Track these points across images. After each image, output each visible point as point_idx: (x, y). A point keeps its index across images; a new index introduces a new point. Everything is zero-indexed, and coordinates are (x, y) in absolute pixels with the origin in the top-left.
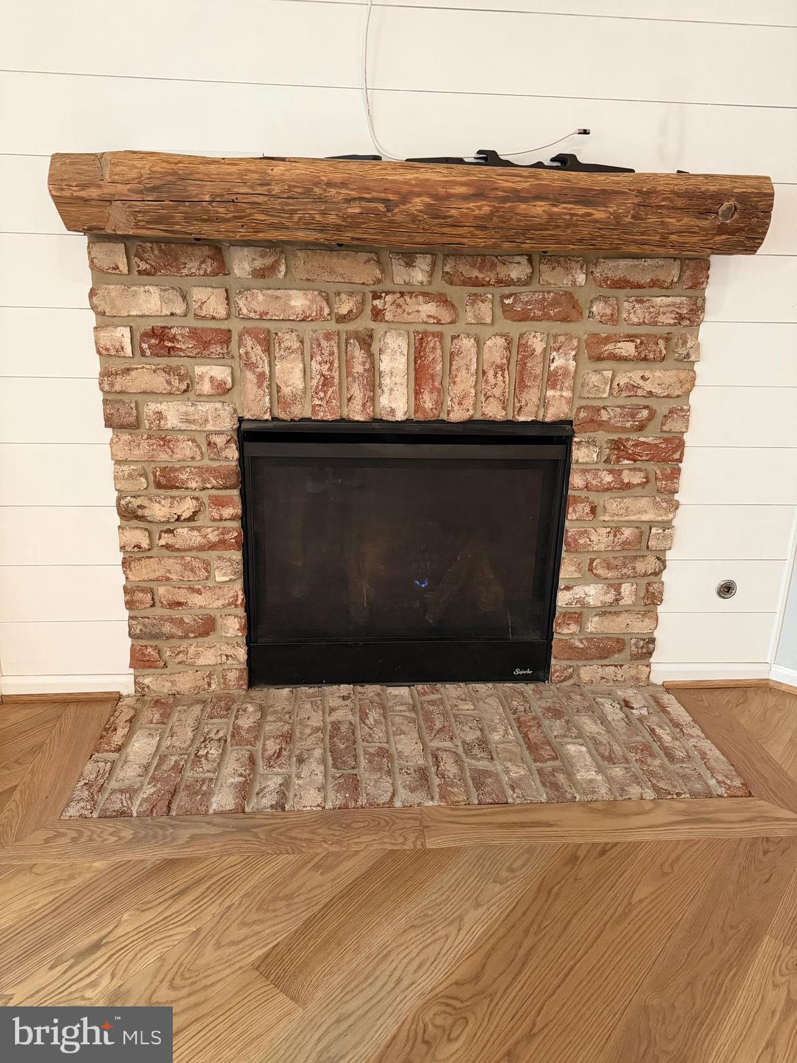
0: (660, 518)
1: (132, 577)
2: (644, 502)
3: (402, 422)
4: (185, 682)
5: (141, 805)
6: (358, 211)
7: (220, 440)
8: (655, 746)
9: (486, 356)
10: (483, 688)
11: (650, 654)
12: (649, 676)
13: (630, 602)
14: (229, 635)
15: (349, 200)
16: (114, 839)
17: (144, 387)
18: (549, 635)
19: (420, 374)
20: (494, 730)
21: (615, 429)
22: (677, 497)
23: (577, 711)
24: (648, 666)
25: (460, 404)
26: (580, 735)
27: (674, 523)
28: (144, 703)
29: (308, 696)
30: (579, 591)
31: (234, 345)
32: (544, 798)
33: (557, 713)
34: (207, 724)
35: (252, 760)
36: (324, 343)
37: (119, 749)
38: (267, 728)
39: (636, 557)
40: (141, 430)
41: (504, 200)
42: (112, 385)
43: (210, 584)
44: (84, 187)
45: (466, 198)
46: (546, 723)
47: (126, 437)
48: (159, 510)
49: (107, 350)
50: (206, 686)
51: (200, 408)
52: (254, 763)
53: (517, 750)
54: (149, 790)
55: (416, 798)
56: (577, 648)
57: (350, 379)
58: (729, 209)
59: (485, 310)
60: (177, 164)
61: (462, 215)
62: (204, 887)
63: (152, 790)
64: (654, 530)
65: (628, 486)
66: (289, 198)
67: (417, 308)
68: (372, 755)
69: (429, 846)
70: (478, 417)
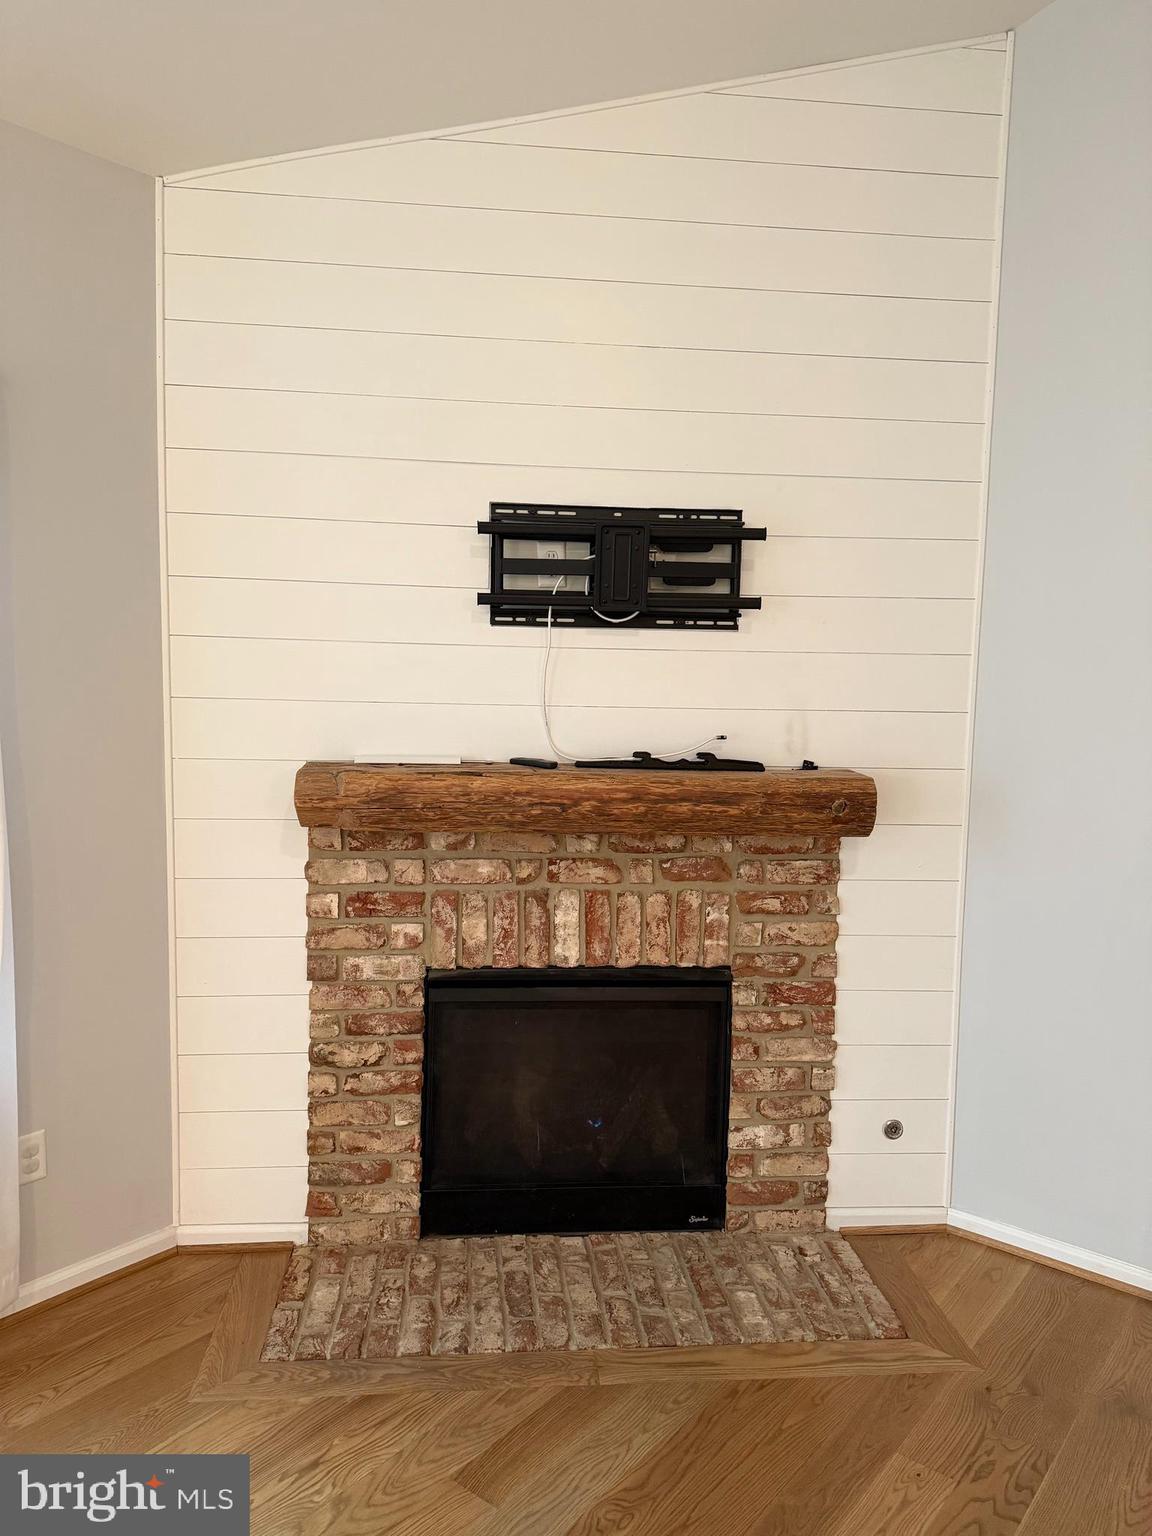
0: (820, 1059)
1: (316, 1122)
2: (803, 1043)
3: (574, 968)
4: (359, 1231)
5: (333, 1349)
6: (539, 812)
7: (408, 989)
8: (822, 1293)
9: (649, 910)
10: (657, 1237)
11: (824, 1198)
12: (825, 1222)
13: (799, 1144)
14: (403, 1181)
15: (532, 805)
16: (313, 1378)
17: (346, 944)
18: (722, 1179)
19: (590, 926)
20: (668, 1278)
21: (770, 975)
22: (835, 1037)
23: (751, 1259)
24: (824, 1210)
25: (627, 952)
26: (751, 1283)
27: (835, 1063)
28: (318, 1253)
29: (481, 1247)
30: (749, 1132)
31: (427, 904)
32: (710, 1341)
33: (730, 1262)
34: (383, 1274)
35: (432, 1308)
36: (506, 902)
37: (303, 1298)
38: (443, 1278)
39: (801, 1097)
40: (340, 982)
41: (656, 802)
42: (317, 943)
43: (389, 1128)
44: (322, 800)
45: (625, 801)
46: (719, 1270)
47: (324, 988)
48: (348, 1056)
49: (317, 913)
50: (379, 1236)
51: (393, 960)
52: (434, 1311)
53: (688, 1297)
54: (338, 1336)
55: (588, 1342)
56: (751, 1192)
57: (528, 931)
58: (840, 805)
59: (647, 872)
60: (397, 781)
61: (623, 813)
62: (401, 1419)
63: (342, 1335)
64: (815, 1071)
65: (787, 1027)
66: (484, 804)
67: (587, 871)
68: (546, 1303)
69: (602, 1383)
70: (644, 963)
